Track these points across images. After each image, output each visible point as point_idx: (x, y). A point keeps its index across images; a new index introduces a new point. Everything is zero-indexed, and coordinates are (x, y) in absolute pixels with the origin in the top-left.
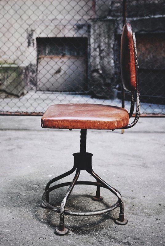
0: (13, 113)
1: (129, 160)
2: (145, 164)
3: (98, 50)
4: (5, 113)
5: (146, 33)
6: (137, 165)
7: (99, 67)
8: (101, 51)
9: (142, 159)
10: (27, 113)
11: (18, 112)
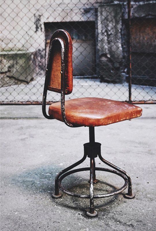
0: (24, 103)
1: (135, 147)
2: (150, 150)
3: (105, 34)
4: (17, 103)
5: (152, 17)
6: (142, 152)
7: (107, 51)
8: (108, 36)
9: (148, 146)
10: (37, 102)
11: (29, 101)
